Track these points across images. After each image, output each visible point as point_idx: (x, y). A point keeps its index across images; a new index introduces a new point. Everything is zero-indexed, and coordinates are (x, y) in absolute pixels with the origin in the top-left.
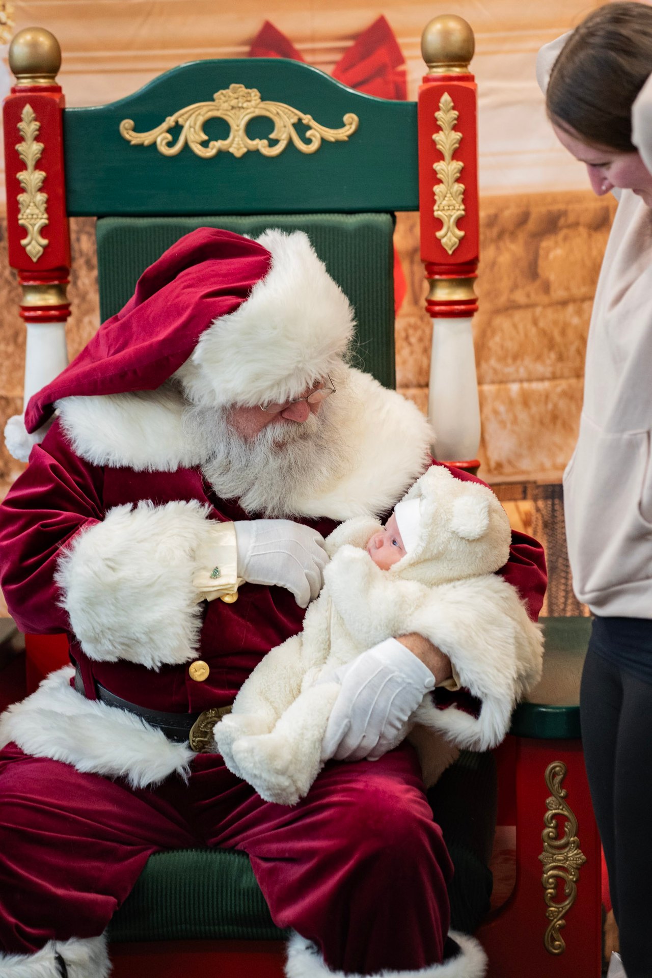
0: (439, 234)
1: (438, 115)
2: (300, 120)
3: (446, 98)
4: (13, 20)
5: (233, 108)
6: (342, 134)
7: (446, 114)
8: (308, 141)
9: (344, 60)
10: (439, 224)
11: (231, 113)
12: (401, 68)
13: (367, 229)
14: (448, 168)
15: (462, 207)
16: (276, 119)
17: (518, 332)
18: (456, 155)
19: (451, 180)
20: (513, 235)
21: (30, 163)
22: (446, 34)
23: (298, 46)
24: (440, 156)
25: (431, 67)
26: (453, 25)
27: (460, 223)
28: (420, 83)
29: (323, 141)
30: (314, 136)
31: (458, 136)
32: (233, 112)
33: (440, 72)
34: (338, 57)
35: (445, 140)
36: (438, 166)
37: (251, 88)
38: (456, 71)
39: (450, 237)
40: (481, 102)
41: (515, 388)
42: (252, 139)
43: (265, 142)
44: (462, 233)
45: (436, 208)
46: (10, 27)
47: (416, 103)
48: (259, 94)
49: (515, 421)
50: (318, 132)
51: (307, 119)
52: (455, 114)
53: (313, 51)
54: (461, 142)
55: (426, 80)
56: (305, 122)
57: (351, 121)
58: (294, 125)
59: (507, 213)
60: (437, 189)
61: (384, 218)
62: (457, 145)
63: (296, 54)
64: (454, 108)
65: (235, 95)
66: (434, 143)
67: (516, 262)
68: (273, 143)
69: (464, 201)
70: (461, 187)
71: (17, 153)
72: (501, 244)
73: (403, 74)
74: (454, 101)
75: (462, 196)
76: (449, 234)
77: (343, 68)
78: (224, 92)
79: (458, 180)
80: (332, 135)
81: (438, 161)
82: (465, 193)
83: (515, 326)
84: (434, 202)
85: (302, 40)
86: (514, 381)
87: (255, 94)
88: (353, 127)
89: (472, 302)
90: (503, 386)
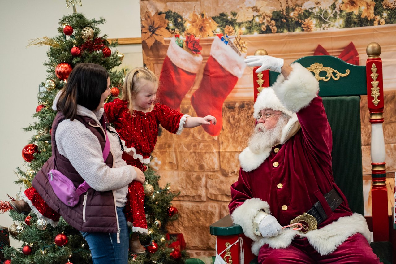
0: (373, 101)
1: (372, 69)
2: (334, 71)
3: (374, 64)
4: (247, 46)
5: (315, 69)
6: (346, 75)
7: (374, 69)
8: (336, 77)
9: (341, 55)
10: (373, 98)
11: (315, 70)
12: (357, 56)
13: (353, 100)
14: (375, 83)
15: (379, 93)
16: (327, 71)
17: (393, 129)
18: (377, 80)
19: (376, 87)
20: (390, 102)
21: (261, 85)
22: (373, 48)
23: (328, 51)
24: (373, 80)
25: (369, 57)
26: (375, 45)
27: (379, 98)
28: (366, 61)
29: (340, 77)
30: (338, 76)
31: (377, 74)
32: (316, 70)
33: (372, 58)
34: (339, 54)
35: (374, 76)
36: (372, 83)
37: (320, 63)
38: (376, 57)
39: (376, 102)
40: (383, 64)
41: (392, 145)
42: (321, 77)
43: (324, 78)
44: (379, 101)
45: (372, 94)
46: (246, 48)
47: (366, 66)
48: (322, 65)
49: (393, 155)
50: (339, 75)
51: (336, 71)
52: (376, 69)
53: (332, 52)
54: (378, 76)
55: (368, 60)
56: (335, 72)
57: (348, 71)
58: (332, 73)
59: (389, 96)
60: (372, 89)
61: (357, 97)
62: (377, 77)
63: (328, 53)
64: (376, 67)
65: (316, 66)
66: (371, 77)
67: (391, 109)
68: (327, 78)
69: (379, 92)
70: (378, 88)
71: (257, 83)
72: (387, 104)
73: (358, 58)
74: (376, 65)
75: (379, 91)
76: (376, 101)
77: (341, 56)
78: (313, 65)
79: (378, 86)
80: (342, 75)
81: (372, 81)
82: (379, 90)
83: (392, 128)
84: (372, 92)
85: (329, 49)
86: (392, 143)
87: (321, 65)
88: (349, 73)
89: (382, 119)
90: (389, 145)
